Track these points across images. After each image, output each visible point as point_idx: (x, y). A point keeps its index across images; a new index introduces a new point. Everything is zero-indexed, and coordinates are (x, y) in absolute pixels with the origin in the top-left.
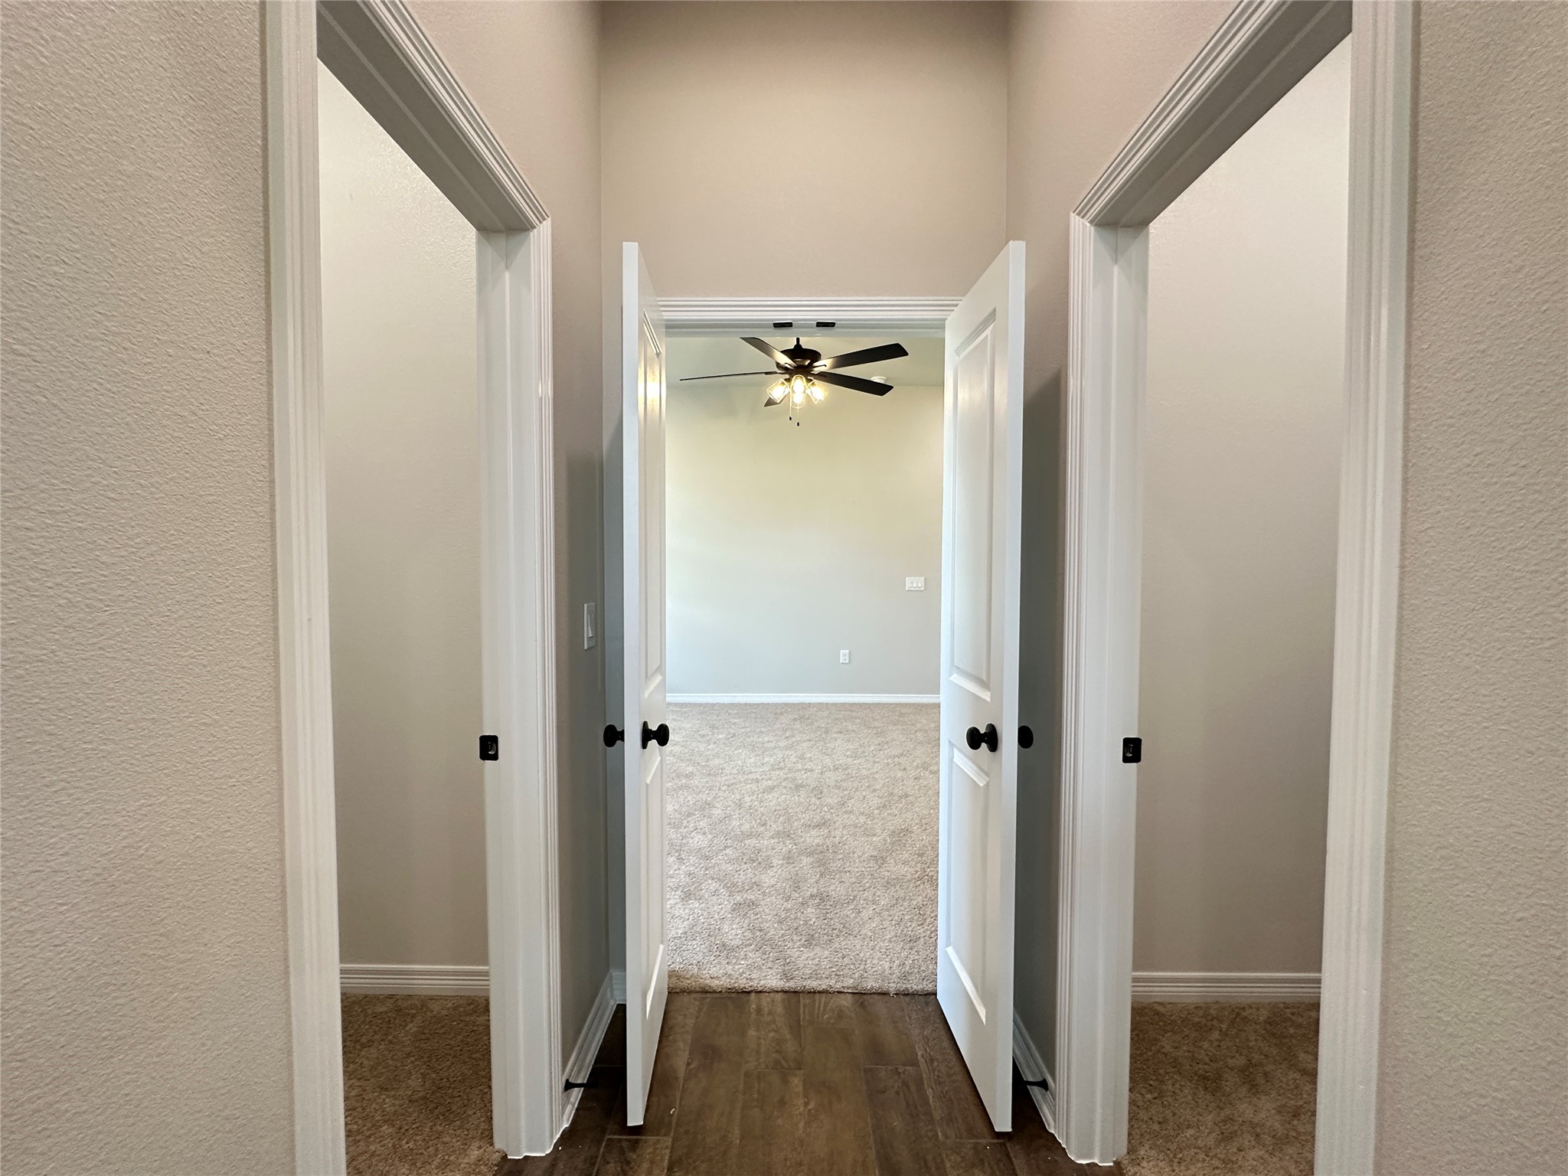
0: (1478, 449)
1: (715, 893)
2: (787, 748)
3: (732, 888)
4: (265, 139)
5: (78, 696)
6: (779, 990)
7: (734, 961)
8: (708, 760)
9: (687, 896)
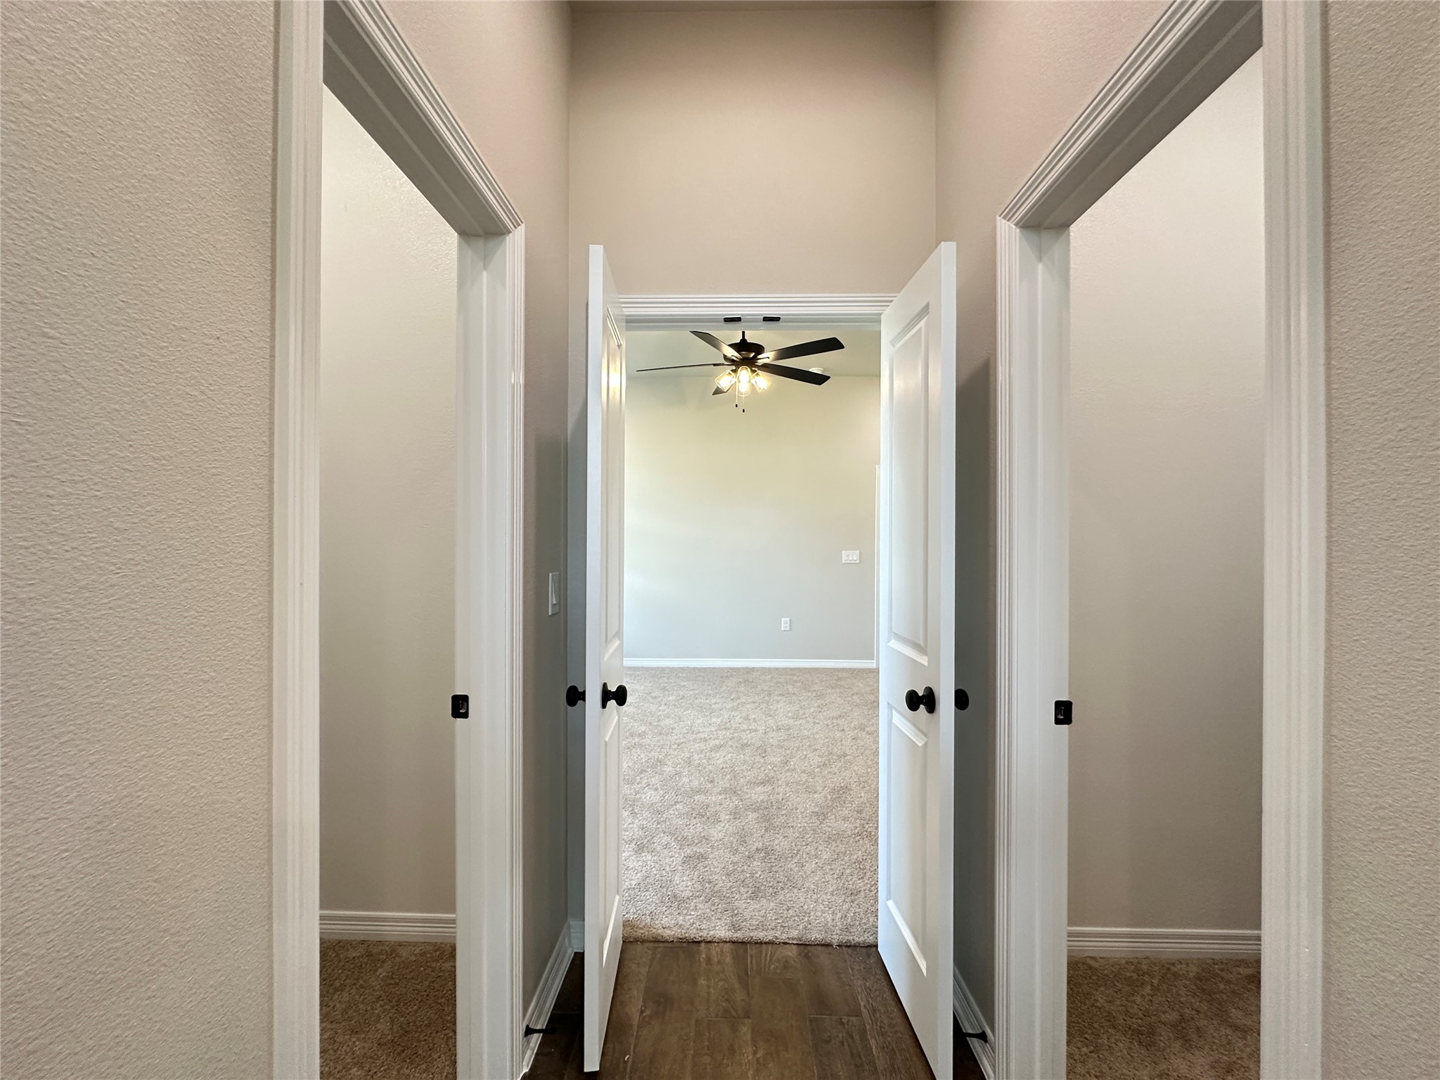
0: (1401, 426)
1: (666, 846)
2: (733, 709)
3: (683, 841)
4: (275, 150)
5: (88, 653)
6: (728, 940)
7: (685, 912)
8: (659, 721)
9: (640, 849)
